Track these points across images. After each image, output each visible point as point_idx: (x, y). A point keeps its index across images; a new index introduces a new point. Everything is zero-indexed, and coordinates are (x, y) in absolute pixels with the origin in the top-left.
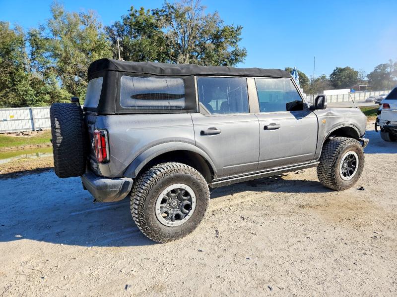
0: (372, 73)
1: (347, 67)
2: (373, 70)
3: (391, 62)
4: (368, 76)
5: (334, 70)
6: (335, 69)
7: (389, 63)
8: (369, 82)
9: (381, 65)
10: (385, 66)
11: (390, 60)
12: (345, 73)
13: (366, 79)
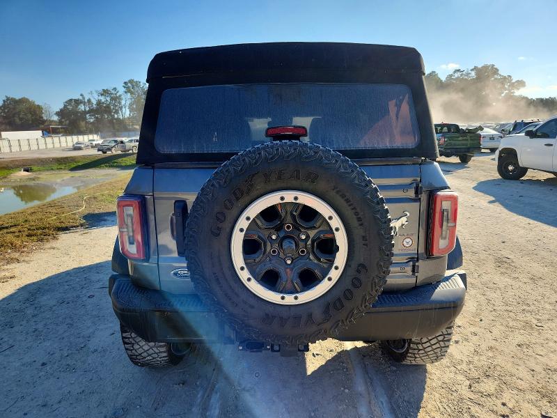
0: (61, 110)
1: (24, 98)
2: (62, 106)
3: (84, 98)
4: (57, 114)
5: (4, 101)
6: (5, 99)
7: (81, 98)
8: (60, 122)
9: (71, 100)
10: (77, 102)
11: (82, 95)
12: (23, 106)
13: (56, 118)
